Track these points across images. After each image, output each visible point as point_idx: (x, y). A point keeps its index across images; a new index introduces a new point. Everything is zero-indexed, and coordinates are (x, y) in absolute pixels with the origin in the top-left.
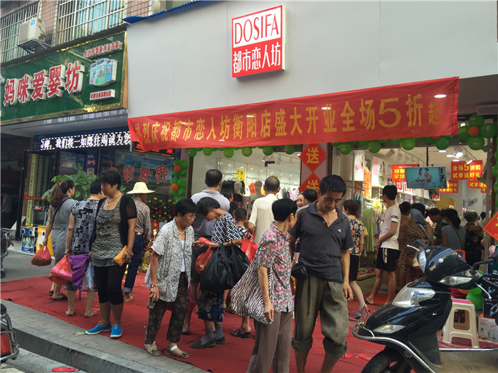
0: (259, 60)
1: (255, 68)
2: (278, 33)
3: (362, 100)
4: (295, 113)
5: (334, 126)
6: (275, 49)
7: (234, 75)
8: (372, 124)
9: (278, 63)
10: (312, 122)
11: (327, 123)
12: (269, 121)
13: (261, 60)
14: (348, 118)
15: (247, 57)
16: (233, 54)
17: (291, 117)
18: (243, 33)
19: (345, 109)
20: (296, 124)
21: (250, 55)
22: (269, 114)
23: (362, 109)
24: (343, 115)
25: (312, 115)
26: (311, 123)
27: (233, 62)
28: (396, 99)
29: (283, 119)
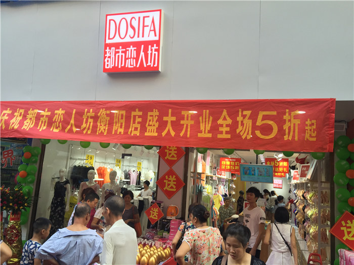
0: (134, 58)
1: (129, 66)
2: (156, 36)
3: (240, 110)
4: (170, 115)
5: (209, 132)
6: (152, 50)
7: (105, 70)
8: (248, 134)
9: (154, 64)
10: (187, 125)
11: (202, 128)
12: (140, 120)
13: (137, 59)
14: (224, 126)
15: (120, 54)
16: (106, 49)
17: (165, 119)
18: (118, 29)
19: (222, 117)
20: (169, 126)
21: (125, 52)
22: (141, 113)
23: (240, 119)
24: (220, 122)
25: (187, 119)
26: (185, 126)
27: (105, 57)
28: (275, 113)
29: (155, 119)
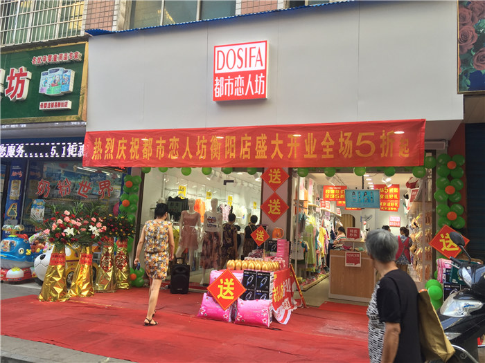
0: (242, 87)
1: (238, 95)
2: (262, 65)
3: (342, 132)
4: (277, 139)
5: (314, 153)
6: (259, 79)
7: (215, 99)
8: (349, 153)
9: (261, 91)
10: (294, 148)
11: (307, 150)
12: (249, 144)
13: (245, 88)
14: (328, 147)
15: (229, 83)
16: (215, 78)
17: (273, 142)
18: (226, 60)
19: (326, 139)
20: (277, 149)
21: (233, 82)
22: (250, 138)
23: (341, 140)
24: (323, 143)
25: (294, 142)
26: (292, 149)
27: (215, 87)
28: (372, 134)
29: (263, 143)
